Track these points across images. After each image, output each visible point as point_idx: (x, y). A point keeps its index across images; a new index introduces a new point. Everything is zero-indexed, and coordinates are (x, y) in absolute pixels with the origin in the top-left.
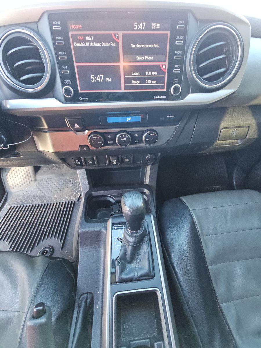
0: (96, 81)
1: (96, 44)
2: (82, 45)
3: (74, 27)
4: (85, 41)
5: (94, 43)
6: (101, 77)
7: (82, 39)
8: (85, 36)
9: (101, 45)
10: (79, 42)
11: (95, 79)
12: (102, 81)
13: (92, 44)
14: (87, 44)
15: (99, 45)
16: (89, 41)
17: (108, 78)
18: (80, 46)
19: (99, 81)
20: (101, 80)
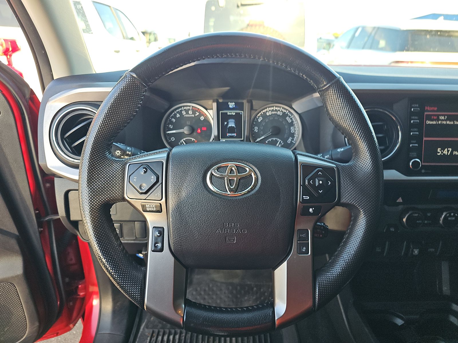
0: (442, 154)
1: (448, 122)
2: (434, 123)
3: (430, 109)
4: (438, 120)
5: (447, 121)
6: (448, 151)
7: (436, 118)
8: (438, 116)
9: (454, 123)
10: (433, 120)
11: (442, 152)
12: (449, 154)
13: (444, 122)
14: (439, 122)
15: (452, 123)
16: (442, 120)
17: (456, 152)
18: (432, 124)
19: (446, 154)
20: (447, 154)
